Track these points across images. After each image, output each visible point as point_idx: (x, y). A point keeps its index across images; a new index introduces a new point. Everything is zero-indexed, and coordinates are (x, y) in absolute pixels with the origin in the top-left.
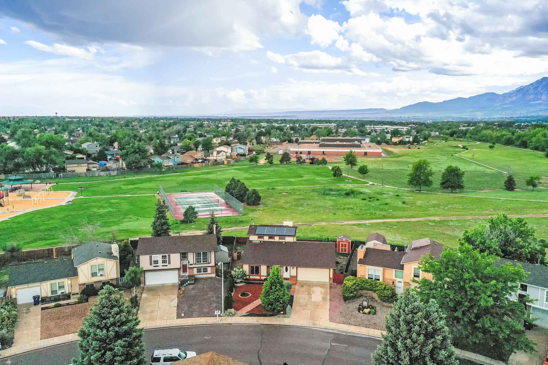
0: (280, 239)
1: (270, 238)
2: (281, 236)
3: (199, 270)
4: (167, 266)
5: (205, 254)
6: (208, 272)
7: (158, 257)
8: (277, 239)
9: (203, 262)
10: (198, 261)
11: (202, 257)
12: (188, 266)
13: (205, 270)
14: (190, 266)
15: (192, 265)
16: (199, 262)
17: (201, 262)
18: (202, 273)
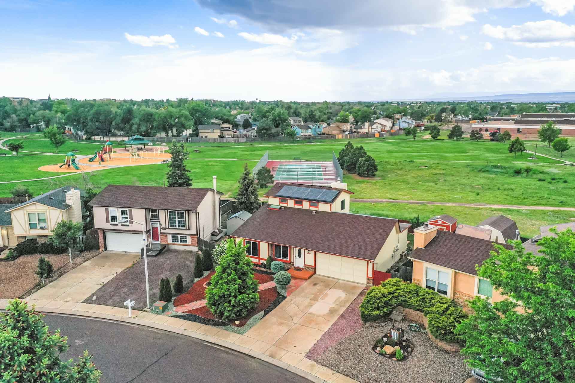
0: (310, 206)
1: (296, 203)
2: (314, 202)
3: (175, 240)
4: (128, 226)
5: (181, 215)
6: (187, 243)
7: (116, 212)
8: (306, 205)
9: (179, 226)
10: (172, 224)
11: (177, 219)
12: (159, 231)
13: (184, 240)
14: (163, 231)
15: (165, 229)
16: (173, 226)
17: (176, 226)
18: (179, 243)
